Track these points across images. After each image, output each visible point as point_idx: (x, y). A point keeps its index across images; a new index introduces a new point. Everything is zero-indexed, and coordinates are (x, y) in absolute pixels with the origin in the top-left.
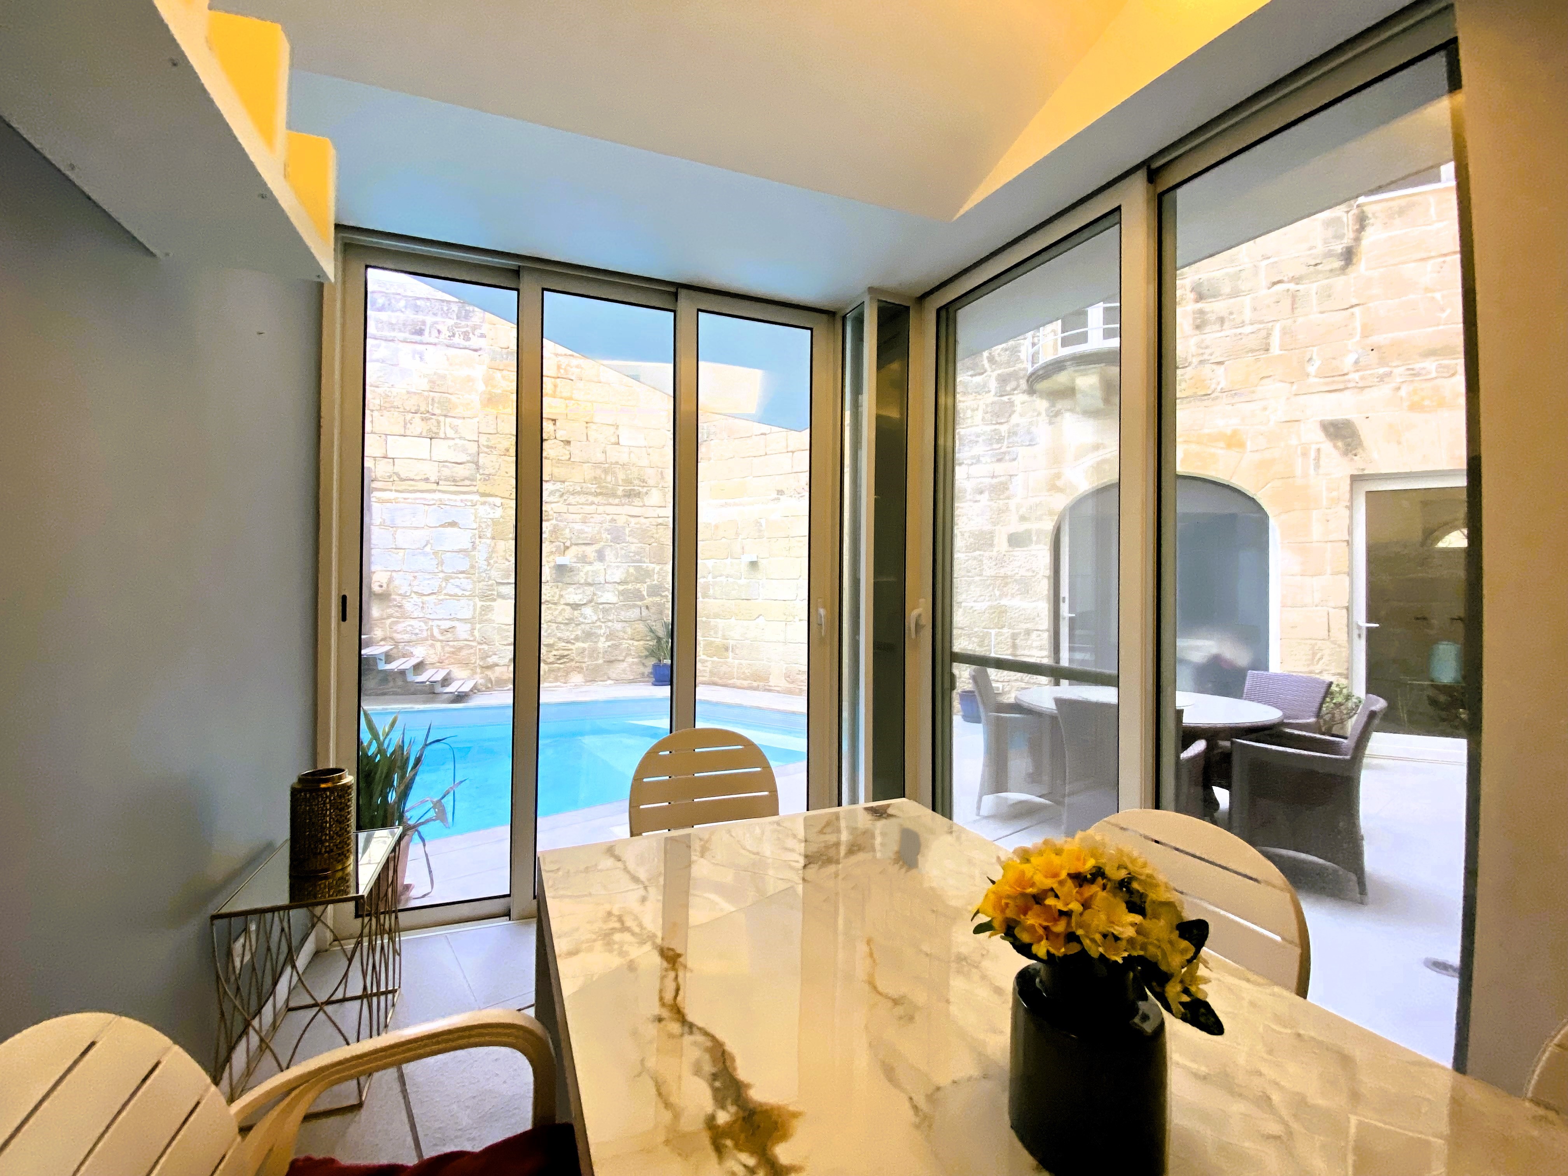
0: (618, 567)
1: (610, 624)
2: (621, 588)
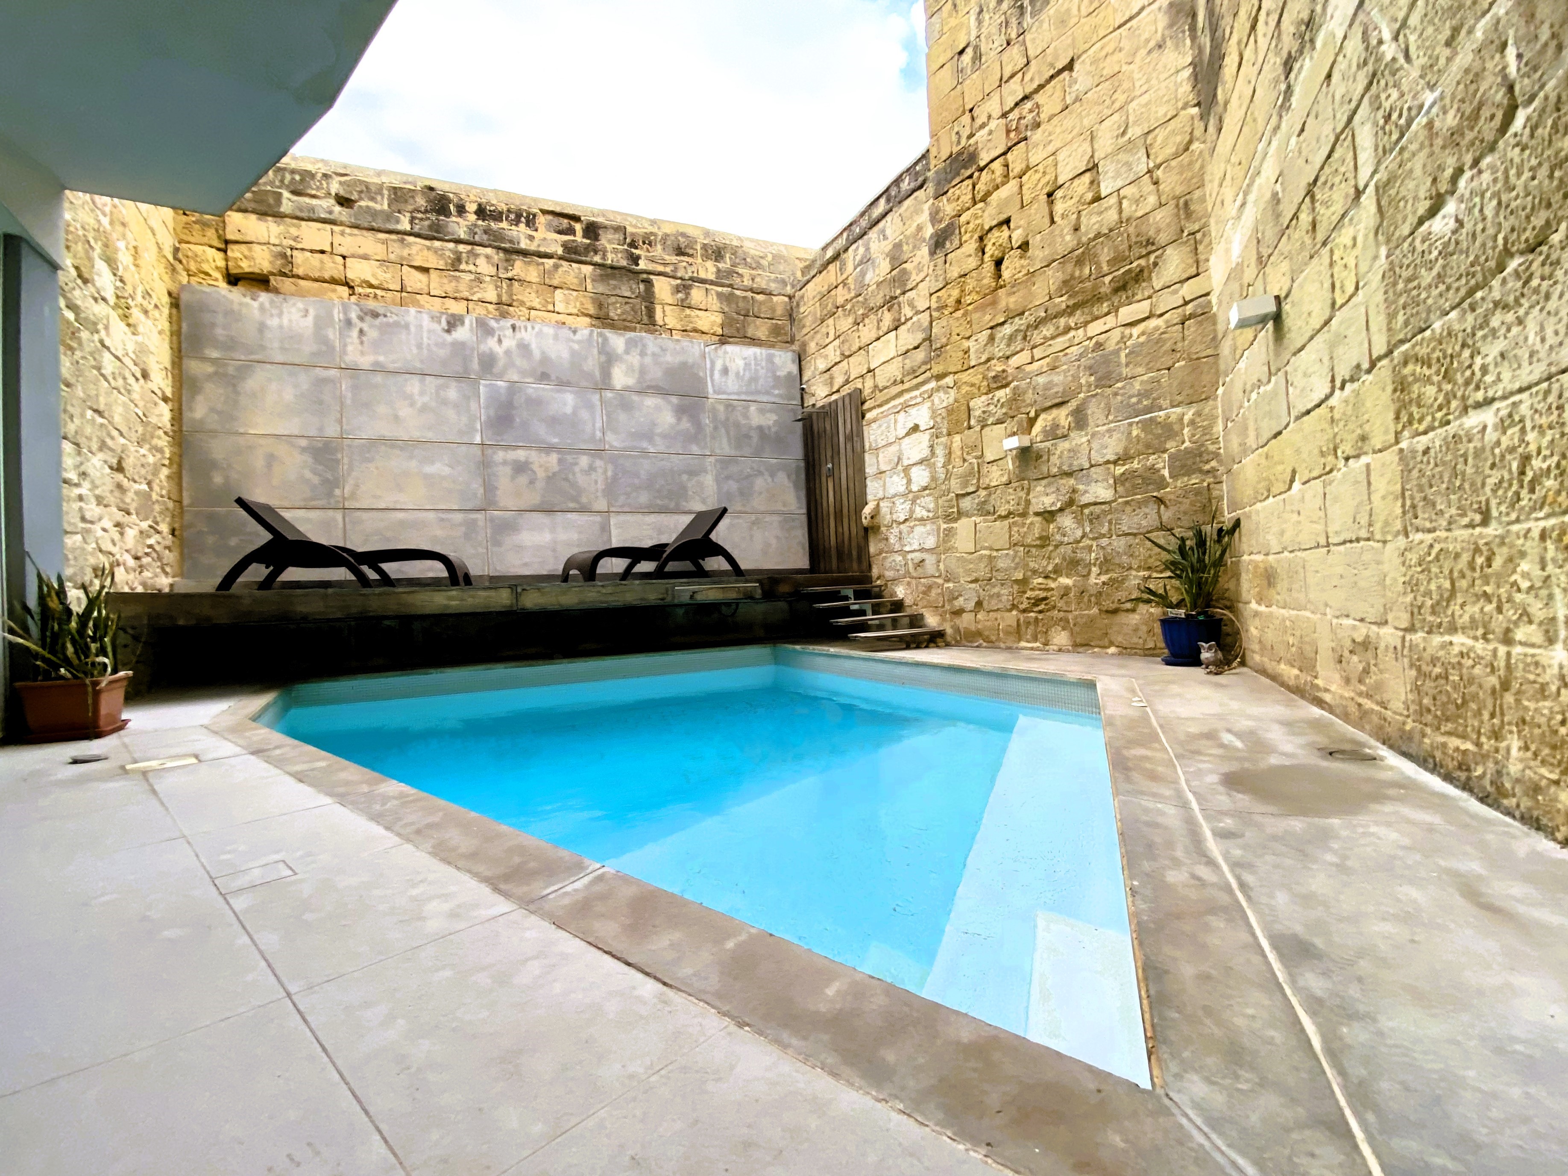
0: (1109, 431)
1: (1104, 542)
2: (1119, 470)
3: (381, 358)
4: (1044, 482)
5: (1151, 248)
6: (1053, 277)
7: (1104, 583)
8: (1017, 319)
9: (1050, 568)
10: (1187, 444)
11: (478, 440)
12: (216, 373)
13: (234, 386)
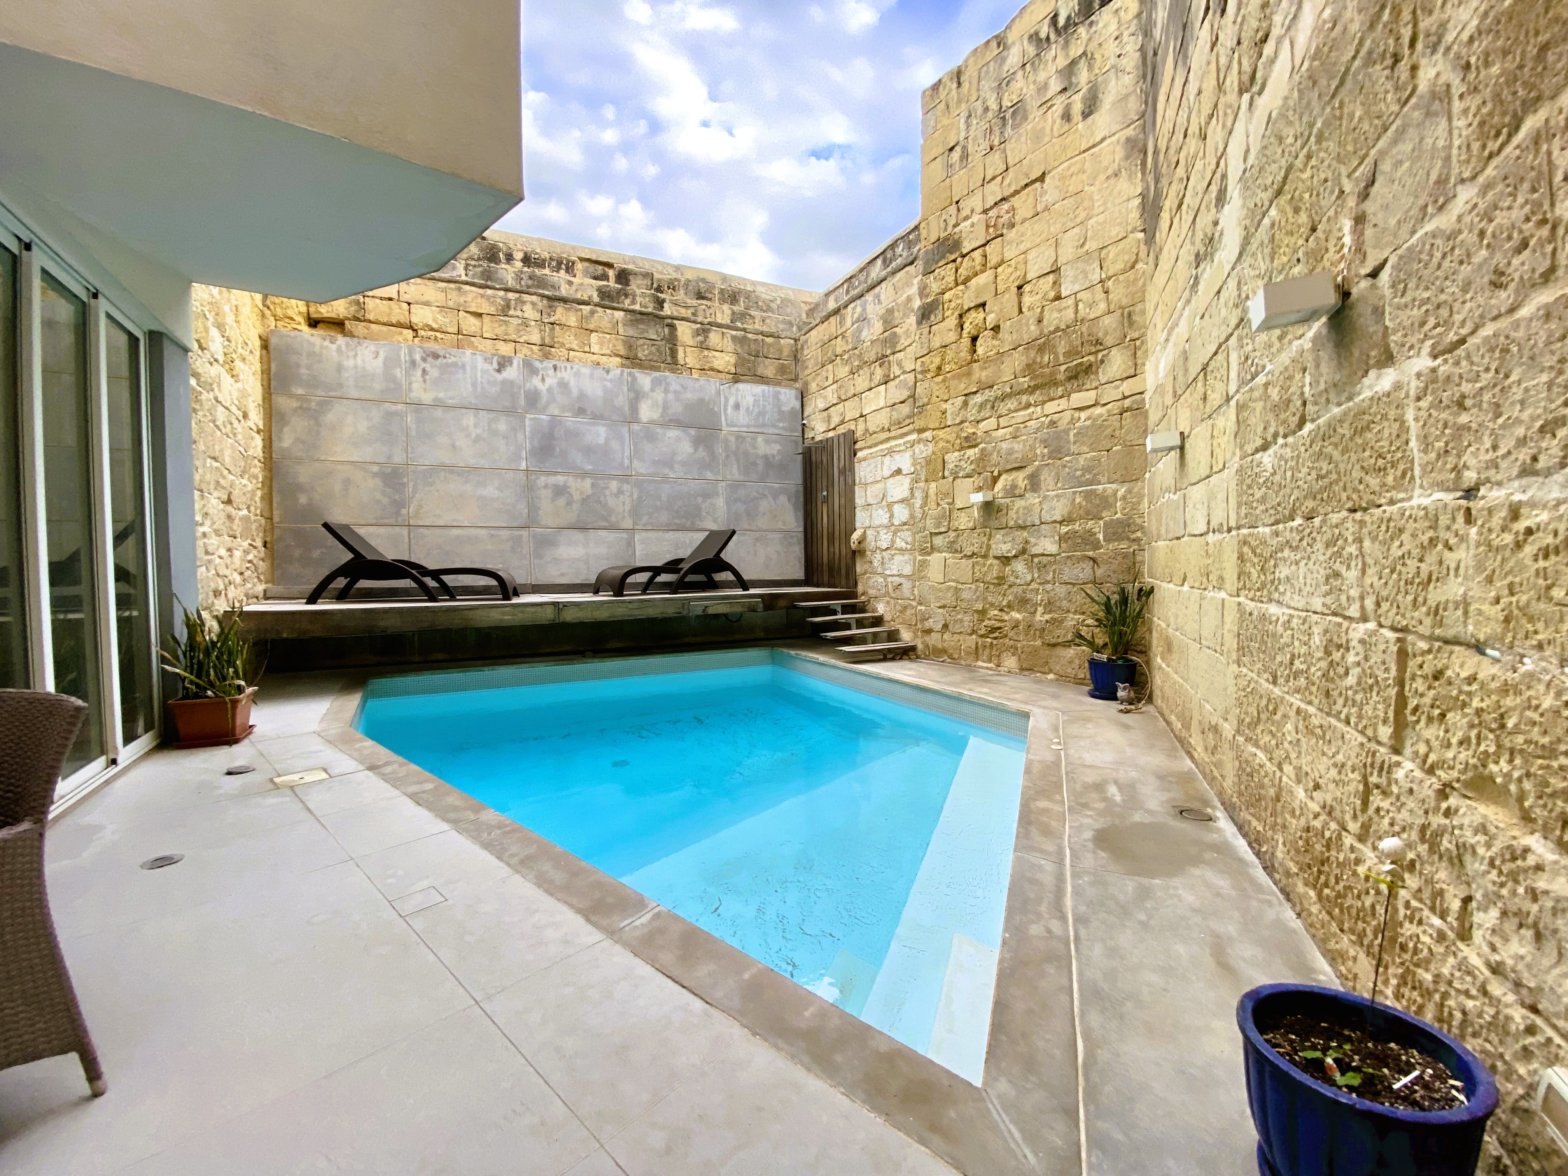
0: (1057, 496)
1: (1049, 587)
2: (1064, 529)
3: (441, 395)
4: (1003, 532)
5: (1099, 347)
6: (1018, 360)
7: (1047, 621)
8: (987, 391)
9: (1004, 603)
10: (1119, 515)
11: (523, 466)
12: (301, 408)
13: (316, 419)
